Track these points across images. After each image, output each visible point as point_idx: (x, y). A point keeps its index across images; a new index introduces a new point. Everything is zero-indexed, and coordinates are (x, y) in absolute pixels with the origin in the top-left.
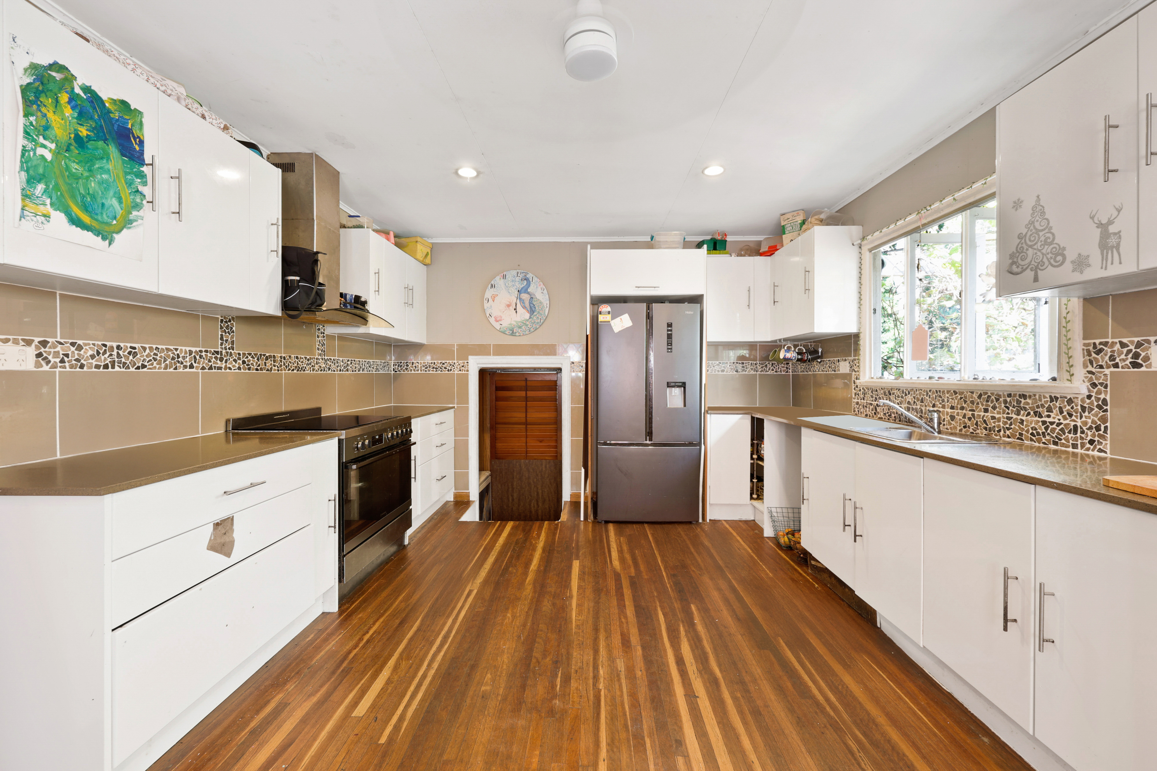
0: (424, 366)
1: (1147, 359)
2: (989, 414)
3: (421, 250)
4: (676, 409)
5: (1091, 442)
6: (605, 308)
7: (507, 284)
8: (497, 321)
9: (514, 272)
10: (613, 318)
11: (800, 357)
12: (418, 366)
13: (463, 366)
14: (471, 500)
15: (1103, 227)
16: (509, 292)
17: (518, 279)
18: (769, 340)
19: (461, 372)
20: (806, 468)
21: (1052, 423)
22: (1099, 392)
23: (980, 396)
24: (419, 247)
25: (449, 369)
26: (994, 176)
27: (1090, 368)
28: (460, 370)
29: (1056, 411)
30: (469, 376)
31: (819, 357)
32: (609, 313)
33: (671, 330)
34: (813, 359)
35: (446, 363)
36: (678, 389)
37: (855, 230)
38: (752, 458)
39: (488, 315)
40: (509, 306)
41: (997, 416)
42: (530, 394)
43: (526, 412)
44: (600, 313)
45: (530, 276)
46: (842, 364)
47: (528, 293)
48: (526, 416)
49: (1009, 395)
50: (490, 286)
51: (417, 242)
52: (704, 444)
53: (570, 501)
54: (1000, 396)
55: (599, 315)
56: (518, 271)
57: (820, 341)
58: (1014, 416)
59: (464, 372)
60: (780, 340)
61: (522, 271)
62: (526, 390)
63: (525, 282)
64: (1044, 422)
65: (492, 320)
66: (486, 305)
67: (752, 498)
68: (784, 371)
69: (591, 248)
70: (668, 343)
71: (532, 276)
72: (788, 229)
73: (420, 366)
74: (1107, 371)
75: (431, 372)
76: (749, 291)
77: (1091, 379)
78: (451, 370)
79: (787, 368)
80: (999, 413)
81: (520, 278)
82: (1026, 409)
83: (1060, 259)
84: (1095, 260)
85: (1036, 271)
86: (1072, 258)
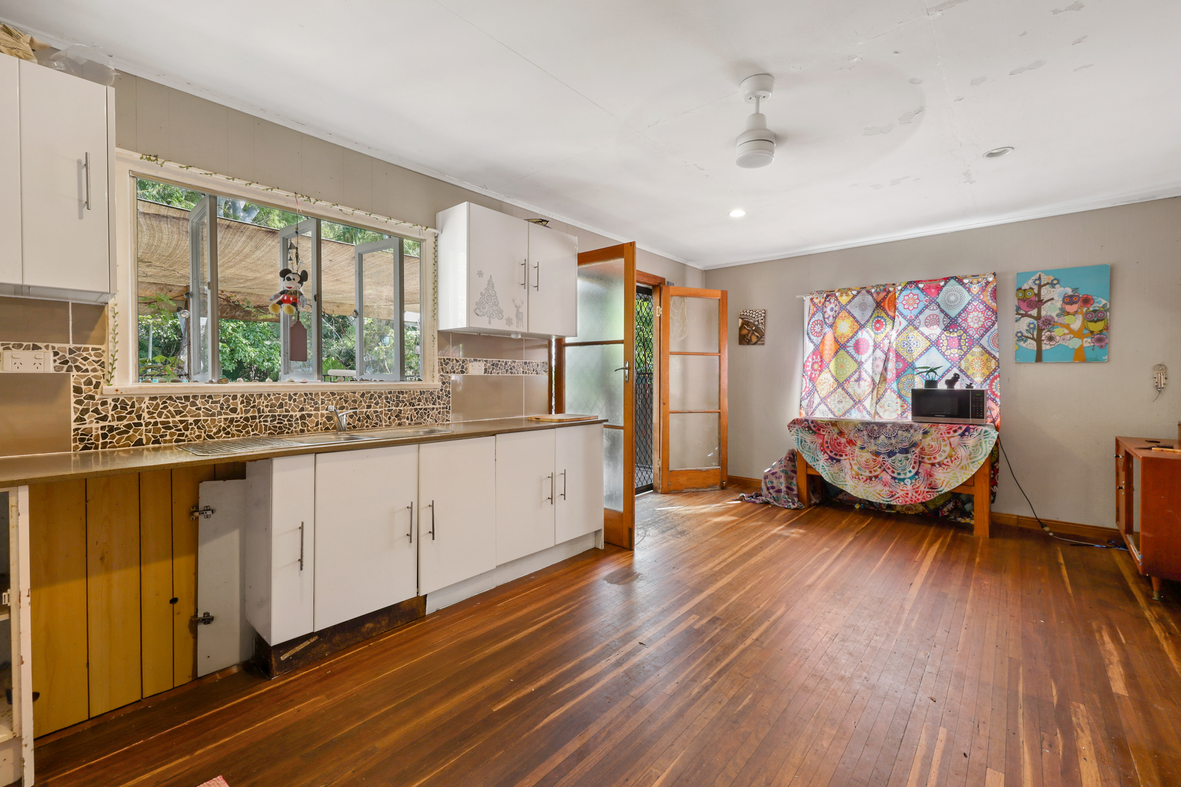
1: (466, 369)
15: (518, 308)
21: (421, 409)
22: (446, 387)
27: (442, 373)
29: (423, 401)
41: (380, 410)
58: (394, 408)
64: (416, 409)
74: (450, 375)
77: (442, 380)
80: (381, 407)
82: (403, 402)
83: (500, 315)
84: (514, 321)
85: (490, 317)
86: (505, 317)
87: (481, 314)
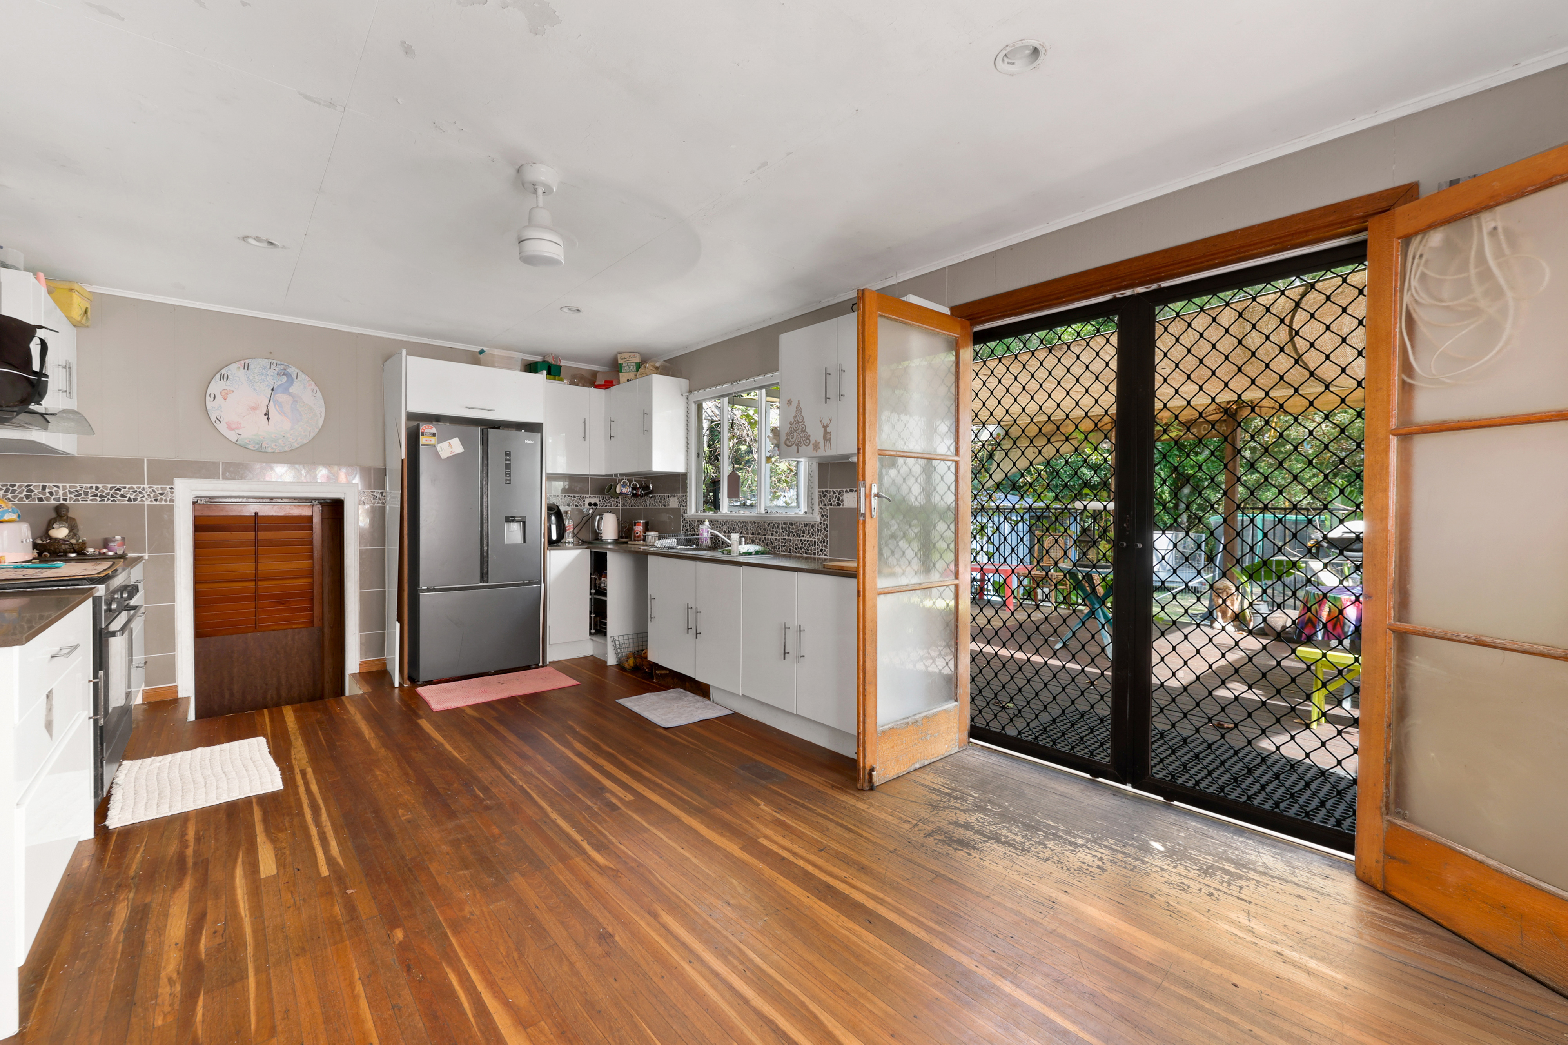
0: (70, 493)
1: (842, 501)
2: (774, 537)
3: (78, 304)
4: (515, 546)
5: (821, 550)
6: (427, 428)
7: (251, 378)
8: (230, 428)
9: (266, 363)
10: (439, 442)
11: (635, 492)
12: (57, 492)
13: (161, 494)
14: (180, 695)
15: (825, 427)
16: (255, 389)
17: (270, 372)
18: (604, 474)
19: (158, 503)
20: (652, 590)
21: (805, 540)
22: (824, 521)
23: (769, 525)
24: (76, 299)
25: (132, 497)
26: (777, 373)
27: (821, 506)
28: (156, 500)
29: (806, 532)
30: (176, 510)
31: (651, 492)
32: (434, 435)
33: (509, 460)
34: (647, 494)
35: (125, 488)
36: (516, 524)
37: (684, 383)
38: (591, 594)
39: (213, 419)
40: (254, 409)
41: (778, 538)
42: (262, 535)
43: (256, 561)
44: (423, 435)
45: (293, 370)
46: (671, 499)
47: (290, 394)
48: (256, 569)
49: (784, 524)
50: (218, 376)
51: (71, 290)
52: (544, 582)
53: (359, 673)
54: (779, 524)
55: (421, 437)
56: (273, 361)
57: (651, 478)
58: (787, 537)
59: (163, 503)
60: (616, 475)
61: (279, 362)
62: (255, 530)
63: (284, 379)
64: (801, 540)
65: (222, 427)
66: (210, 404)
67: (591, 634)
68: (614, 505)
69: (408, 354)
70: (506, 474)
71: (297, 371)
72: (625, 368)
73: (61, 492)
74: (828, 508)
75: (89, 502)
76: (585, 422)
77: (821, 513)
78: (135, 499)
79: (617, 502)
80: (779, 536)
81: (276, 372)
82: (792, 532)
83: (808, 441)
84: (822, 445)
85: (798, 445)
86: (812, 441)
87: (790, 444)
